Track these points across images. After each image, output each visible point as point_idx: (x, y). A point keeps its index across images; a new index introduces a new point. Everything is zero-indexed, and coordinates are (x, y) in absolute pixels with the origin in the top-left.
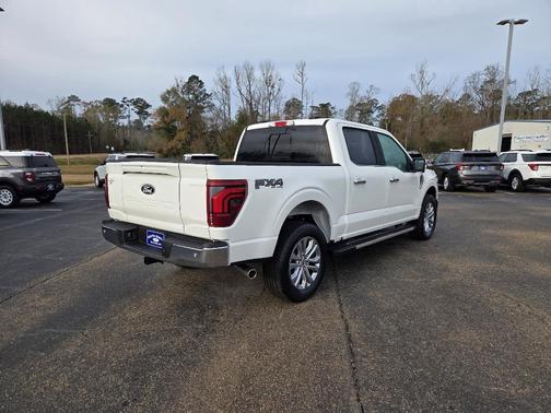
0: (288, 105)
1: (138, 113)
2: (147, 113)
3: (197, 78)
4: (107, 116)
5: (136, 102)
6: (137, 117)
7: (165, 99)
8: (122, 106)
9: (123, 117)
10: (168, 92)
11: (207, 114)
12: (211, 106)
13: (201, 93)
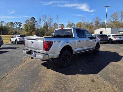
0: (54, 24)
1: (19, 25)
2: (21, 25)
3: (33, 17)
4: (11, 26)
5: (18, 23)
6: (19, 26)
7: (26, 22)
8: (15, 24)
9: (15, 26)
10: (27, 21)
11: (36, 26)
12: (37, 24)
13: (34, 21)
